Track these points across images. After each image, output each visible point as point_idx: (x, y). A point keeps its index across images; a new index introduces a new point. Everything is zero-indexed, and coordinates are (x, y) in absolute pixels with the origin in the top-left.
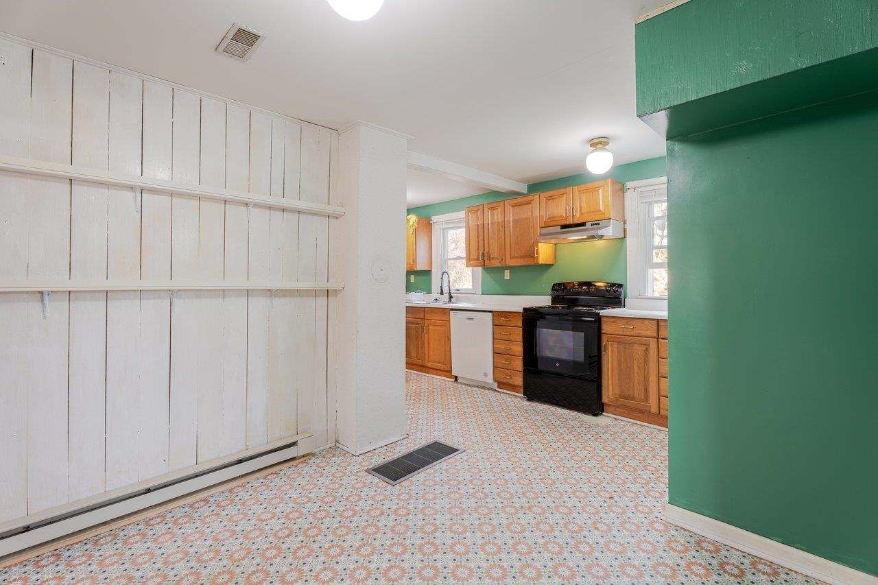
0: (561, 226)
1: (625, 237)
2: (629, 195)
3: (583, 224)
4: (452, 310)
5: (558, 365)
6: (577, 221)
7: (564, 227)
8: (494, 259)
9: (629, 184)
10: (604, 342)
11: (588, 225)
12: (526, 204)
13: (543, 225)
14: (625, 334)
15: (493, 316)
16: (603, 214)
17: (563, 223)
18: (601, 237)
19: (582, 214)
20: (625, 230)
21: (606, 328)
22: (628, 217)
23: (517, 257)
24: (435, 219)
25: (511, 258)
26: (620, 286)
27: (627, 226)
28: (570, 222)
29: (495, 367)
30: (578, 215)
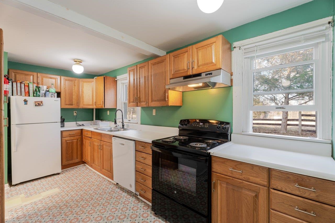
0: (184, 77)
1: (232, 86)
2: (235, 53)
3: (199, 75)
4: (114, 136)
5: (175, 192)
6: (195, 72)
7: (186, 77)
8: (143, 102)
9: (235, 44)
10: (214, 180)
11: (203, 75)
12: (161, 62)
13: (172, 77)
14: (233, 176)
15: (136, 144)
16: (215, 65)
17: (185, 74)
18: (214, 85)
19: (198, 66)
20: (232, 80)
21: (216, 167)
22: (234, 70)
23: (155, 101)
24: (118, 77)
25: (152, 101)
26: (228, 123)
27: (233, 77)
28: (190, 73)
29: (136, 181)
30: (196, 67)
